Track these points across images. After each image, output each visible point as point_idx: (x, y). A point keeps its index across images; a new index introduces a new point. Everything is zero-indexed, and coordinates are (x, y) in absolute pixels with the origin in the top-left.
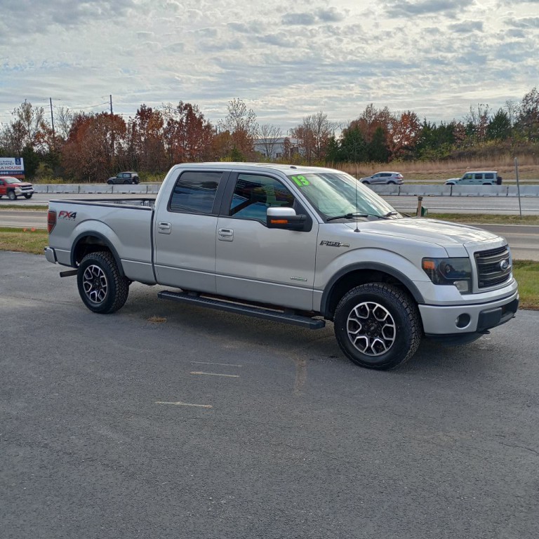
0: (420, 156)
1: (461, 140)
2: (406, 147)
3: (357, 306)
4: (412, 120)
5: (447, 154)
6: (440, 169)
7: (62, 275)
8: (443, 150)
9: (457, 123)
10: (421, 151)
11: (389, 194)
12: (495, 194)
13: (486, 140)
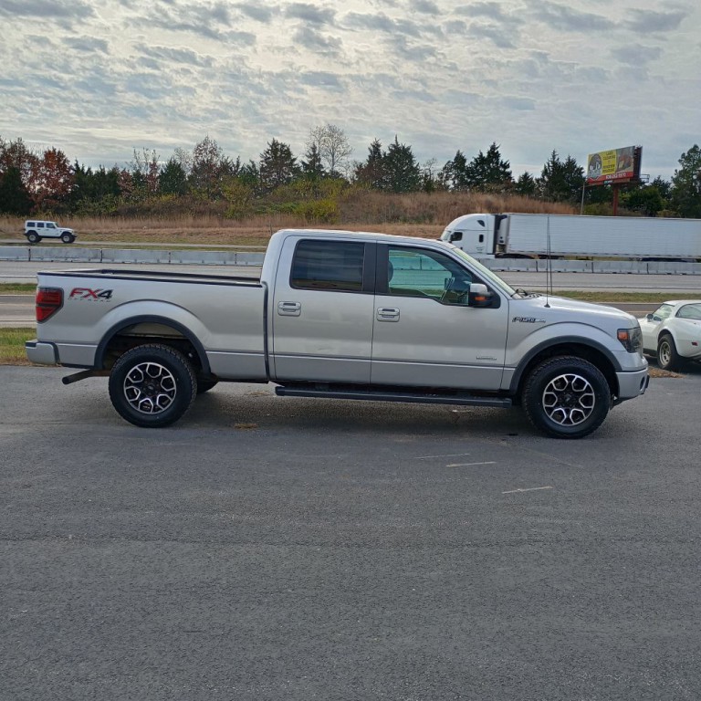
0: (77, 209)
1: (128, 191)
2: (55, 197)
3: (555, 379)
4: (59, 160)
5: (113, 209)
6: (108, 228)
7: (66, 381)
8: (107, 204)
9: (121, 170)
10: (77, 203)
11: (86, 260)
12: (222, 263)
13: (159, 194)
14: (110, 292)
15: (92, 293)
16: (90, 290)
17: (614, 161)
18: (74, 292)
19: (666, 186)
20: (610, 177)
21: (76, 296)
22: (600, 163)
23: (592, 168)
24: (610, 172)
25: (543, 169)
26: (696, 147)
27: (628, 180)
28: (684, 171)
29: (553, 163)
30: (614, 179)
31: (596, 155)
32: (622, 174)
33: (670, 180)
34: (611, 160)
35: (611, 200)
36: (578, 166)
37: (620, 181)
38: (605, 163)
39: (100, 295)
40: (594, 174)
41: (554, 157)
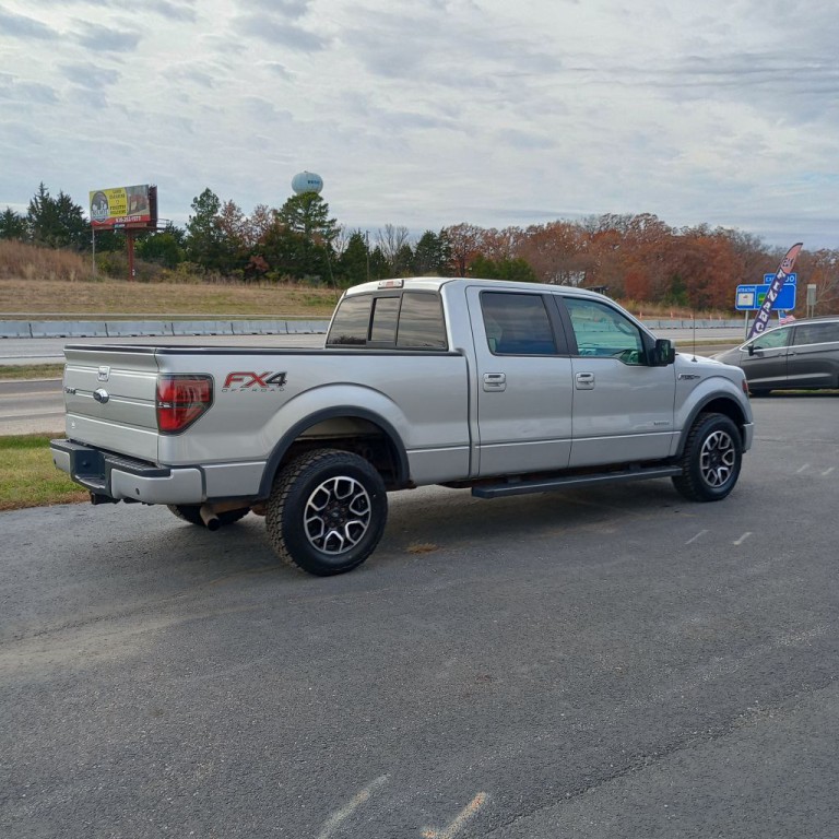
14: (282, 375)
15: (257, 379)
16: (253, 375)
17: (124, 201)
18: (230, 379)
19: (180, 234)
20: (121, 220)
21: (233, 385)
22: (106, 202)
23: (95, 208)
24: (120, 214)
25: (29, 205)
26: (208, 190)
27: (145, 225)
28: (200, 218)
29: (42, 198)
30: (126, 224)
31: (100, 192)
32: (137, 217)
33: (184, 228)
34: (120, 199)
35: (120, 248)
36: (74, 204)
37: (132, 226)
38: (112, 203)
39: (269, 382)
40: (99, 216)
41: (42, 190)
